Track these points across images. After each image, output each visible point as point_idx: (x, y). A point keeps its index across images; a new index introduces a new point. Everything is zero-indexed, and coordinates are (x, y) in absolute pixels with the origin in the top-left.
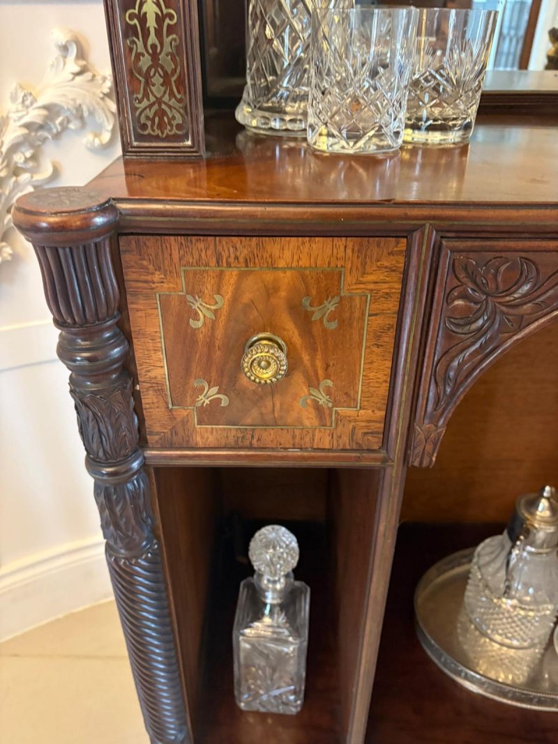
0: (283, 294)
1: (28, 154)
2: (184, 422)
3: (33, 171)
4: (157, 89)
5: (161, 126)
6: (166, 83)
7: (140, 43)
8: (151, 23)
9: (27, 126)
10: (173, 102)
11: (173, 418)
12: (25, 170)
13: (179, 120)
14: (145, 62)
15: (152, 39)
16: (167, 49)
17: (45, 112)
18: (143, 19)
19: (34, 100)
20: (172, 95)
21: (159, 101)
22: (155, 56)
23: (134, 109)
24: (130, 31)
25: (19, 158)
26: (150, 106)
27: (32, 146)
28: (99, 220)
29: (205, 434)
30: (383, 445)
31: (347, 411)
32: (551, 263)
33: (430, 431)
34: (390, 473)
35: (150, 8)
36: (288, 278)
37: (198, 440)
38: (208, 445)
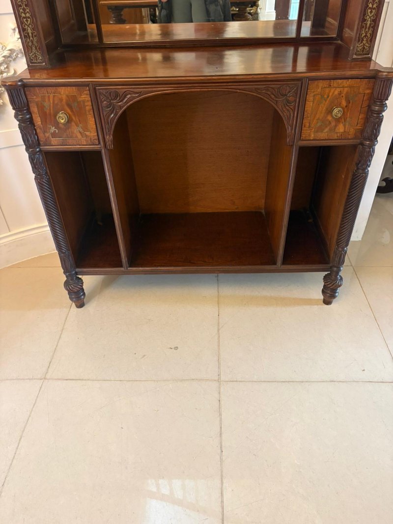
0: (64, 101)
1: (5, 66)
2: (48, 137)
3: (7, 72)
4: (34, 50)
5: (37, 60)
6: (36, 49)
7: (28, 40)
8: (30, 35)
9: (4, 57)
10: (38, 53)
11: (45, 136)
12: (5, 72)
13: (41, 58)
14: (30, 44)
15: (31, 38)
16: (35, 40)
17: (9, 52)
18: (28, 34)
19: (6, 48)
20: (38, 52)
21: (35, 53)
22: (32, 42)
23: (29, 56)
24: (25, 37)
25: (2, 67)
26: (33, 55)
27: (6, 64)
28: (20, 83)
29: (54, 141)
30: (99, 143)
31: (88, 133)
32: (121, 92)
33: (109, 138)
34: (103, 151)
35: (30, 31)
36: (64, 97)
37: (53, 143)
38: (56, 144)
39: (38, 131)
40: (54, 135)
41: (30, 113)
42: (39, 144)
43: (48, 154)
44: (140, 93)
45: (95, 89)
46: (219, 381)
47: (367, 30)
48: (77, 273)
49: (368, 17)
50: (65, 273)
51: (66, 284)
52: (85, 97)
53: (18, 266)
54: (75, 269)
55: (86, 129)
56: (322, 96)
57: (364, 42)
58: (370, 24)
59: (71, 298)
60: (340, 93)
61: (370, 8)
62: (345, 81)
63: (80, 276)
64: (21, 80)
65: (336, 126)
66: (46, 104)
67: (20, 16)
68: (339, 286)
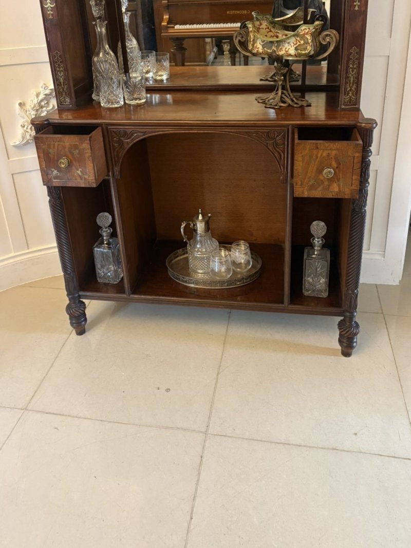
1: (46, 102)
3: (47, 107)
4: (64, 95)
6: (66, 94)
7: (60, 87)
8: (62, 83)
9: (45, 95)
10: (67, 98)
12: (45, 107)
13: (69, 101)
14: (61, 90)
15: (62, 86)
16: (65, 88)
17: (50, 91)
18: (60, 83)
19: (48, 88)
20: (67, 96)
21: (64, 97)
22: (63, 89)
23: (59, 99)
25: (43, 103)
26: (62, 99)
27: (47, 100)
28: (46, 122)
32: (129, 131)
33: (117, 169)
34: (111, 180)
35: (62, 81)
36: (67, 145)
39: (42, 173)
44: (144, 133)
47: (351, 85)
48: (80, 297)
49: (350, 75)
50: (68, 295)
51: (68, 308)
52: (86, 146)
54: (78, 291)
57: (350, 95)
58: (354, 81)
59: (72, 324)
61: (351, 68)
63: (84, 300)
64: (48, 120)
66: (51, 151)
67: (55, 70)
68: (356, 334)
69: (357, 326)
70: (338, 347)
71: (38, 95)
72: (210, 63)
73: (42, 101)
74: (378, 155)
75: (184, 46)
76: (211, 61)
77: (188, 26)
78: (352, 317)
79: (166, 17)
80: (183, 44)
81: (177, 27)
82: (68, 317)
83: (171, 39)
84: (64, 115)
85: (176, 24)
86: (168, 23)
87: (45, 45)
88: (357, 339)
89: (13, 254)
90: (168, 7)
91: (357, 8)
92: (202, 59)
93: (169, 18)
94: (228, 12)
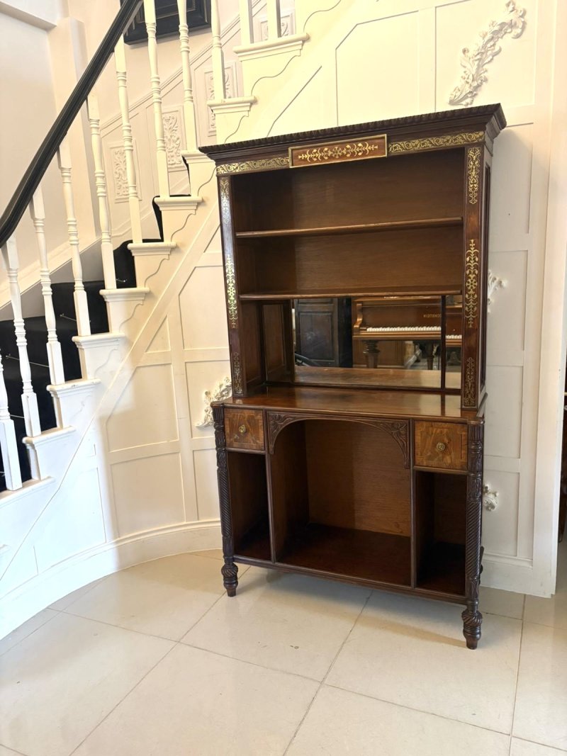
0: (246, 419)
2: (232, 442)
5: (238, 392)
6: (239, 386)
7: (236, 380)
8: (238, 377)
10: (240, 389)
11: (230, 441)
13: (241, 391)
14: (237, 382)
15: (238, 379)
16: (240, 380)
21: (238, 388)
23: (234, 389)
24: (234, 378)
28: (221, 406)
29: (236, 444)
30: (265, 450)
31: (258, 441)
32: (282, 416)
33: (271, 446)
34: (267, 456)
35: (237, 375)
36: (246, 415)
37: (235, 445)
38: (235, 448)
39: (227, 436)
40: (236, 440)
41: (223, 423)
42: (225, 446)
43: (230, 453)
44: (294, 418)
45: (266, 412)
46: (321, 683)
47: (470, 389)
48: (234, 560)
49: (468, 380)
50: (224, 557)
51: (224, 569)
52: (260, 417)
53: (196, 554)
54: (233, 554)
55: (258, 438)
56: (428, 433)
57: (469, 397)
58: (471, 385)
59: (225, 584)
60: (441, 432)
61: (468, 375)
62: (443, 424)
63: (236, 564)
64: (223, 404)
65: (443, 457)
66: (235, 419)
67: (234, 366)
68: (479, 625)
69: (480, 616)
70: (464, 640)
71: (221, 386)
72: (409, 367)
73: (223, 391)
74: (519, 458)
75: (377, 348)
76: (412, 363)
77: (381, 329)
78: (473, 606)
79: (359, 320)
80: (376, 346)
81: (370, 329)
82: (222, 577)
83: (363, 341)
84: (238, 401)
85: (370, 326)
86: (361, 326)
87: (228, 347)
88: (480, 629)
89: (185, 523)
90: (362, 310)
91: (471, 326)
92: (400, 361)
93: (363, 321)
94: (425, 316)
